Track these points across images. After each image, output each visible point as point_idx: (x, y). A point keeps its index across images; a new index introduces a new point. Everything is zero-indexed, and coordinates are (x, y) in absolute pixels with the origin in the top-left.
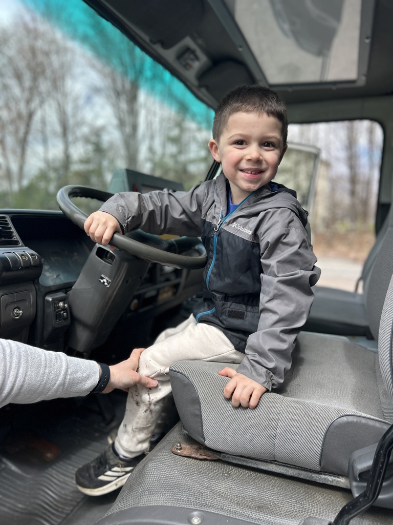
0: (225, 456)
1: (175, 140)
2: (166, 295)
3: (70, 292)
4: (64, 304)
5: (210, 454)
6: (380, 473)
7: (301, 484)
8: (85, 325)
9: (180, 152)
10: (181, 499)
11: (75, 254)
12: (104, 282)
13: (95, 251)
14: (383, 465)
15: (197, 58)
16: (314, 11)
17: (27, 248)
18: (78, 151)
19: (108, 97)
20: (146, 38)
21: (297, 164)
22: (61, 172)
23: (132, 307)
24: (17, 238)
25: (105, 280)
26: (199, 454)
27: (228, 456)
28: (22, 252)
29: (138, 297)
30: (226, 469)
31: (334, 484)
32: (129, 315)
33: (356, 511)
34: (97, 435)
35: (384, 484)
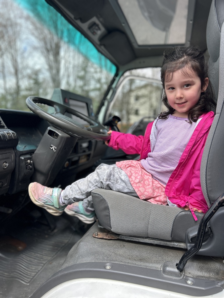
0: (121, 237)
1: (82, 78)
2: (83, 161)
3: (33, 155)
4: (30, 161)
5: (113, 236)
6: (202, 235)
7: (161, 248)
8: (42, 173)
9: (85, 85)
10: (99, 259)
11: (34, 136)
12: (53, 149)
13: (47, 132)
14: (203, 230)
15: (99, 29)
16: (161, 7)
17: (9, 130)
18: (25, 83)
19: (42, 52)
20: (72, 16)
21: (151, 92)
22: (15, 96)
23: (66, 166)
24: (3, 124)
25: (53, 148)
26: (107, 237)
27: (123, 236)
28: (7, 132)
29: (69, 160)
30: (122, 244)
31: (178, 247)
32: (64, 170)
33: (190, 256)
34: (47, 236)
35: (203, 244)
